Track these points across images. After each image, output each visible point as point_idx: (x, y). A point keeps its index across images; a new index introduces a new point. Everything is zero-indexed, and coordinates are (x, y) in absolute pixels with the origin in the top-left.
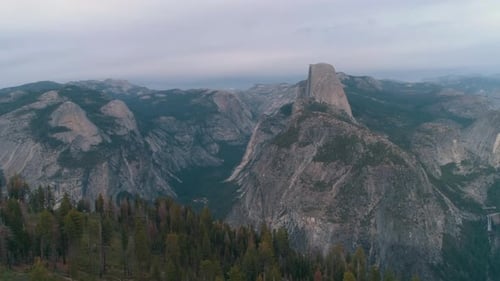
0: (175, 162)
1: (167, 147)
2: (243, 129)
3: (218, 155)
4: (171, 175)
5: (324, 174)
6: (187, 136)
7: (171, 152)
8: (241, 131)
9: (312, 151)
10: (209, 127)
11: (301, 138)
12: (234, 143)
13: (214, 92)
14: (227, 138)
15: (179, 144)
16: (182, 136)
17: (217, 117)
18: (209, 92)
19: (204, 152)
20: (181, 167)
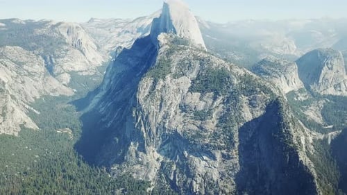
0: (28, 93)
1: (17, 77)
2: (91, 60)
3: (70, 85)
4: (27, 107)
5: (203, 104)
6: (37, 67)
7: (23, 82)
8: (89, 62)
9: (186, 82)
10: (58, 57)
11: (173, 70)
12: (84, 74)
13: (59, 24)
14: (77, 69)
15: (30, 74)
16: (32, 66)
17: (66, 47)
18: (54, 23)
19: (56, 82)
20: (35, 98)
